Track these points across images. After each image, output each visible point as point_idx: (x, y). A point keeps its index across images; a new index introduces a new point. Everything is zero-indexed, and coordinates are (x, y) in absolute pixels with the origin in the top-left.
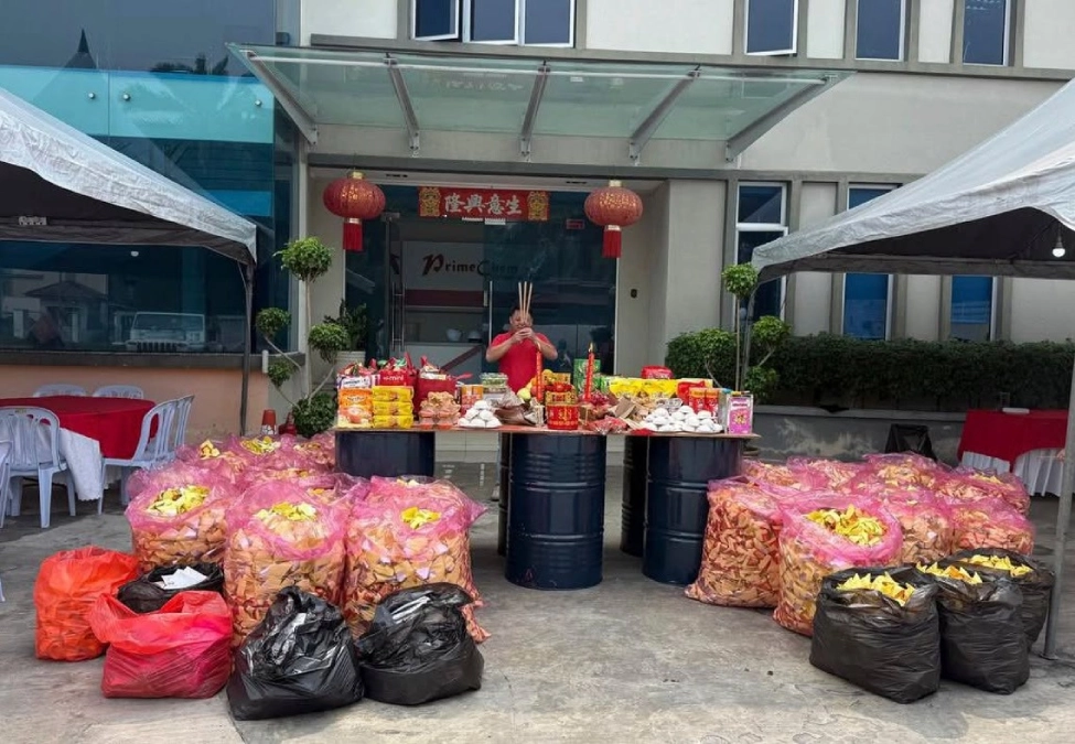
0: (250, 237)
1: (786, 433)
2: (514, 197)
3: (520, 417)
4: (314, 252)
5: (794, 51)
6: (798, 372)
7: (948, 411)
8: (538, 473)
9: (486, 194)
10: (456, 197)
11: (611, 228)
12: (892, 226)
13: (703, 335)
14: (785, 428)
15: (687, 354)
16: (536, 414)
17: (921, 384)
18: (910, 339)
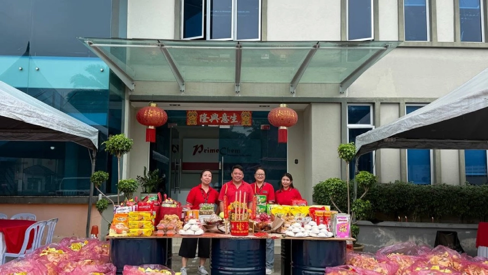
0: (94, 135)
1: (380, 236)
2: (234, 114)
3: (215, 228)
4: (121, 141)
5: (372, 38)
6: (384, 202)
7: (468, 223)
8: (225, 262)
9: (220, 113)
10: (205, 115)
11: (282, 128)
12: (426, 119)
13: (328, 182)
14: (379, 233)
15: (323, 192)
16: (226, 228)
17: (452, 208)
18: (444, 184)
